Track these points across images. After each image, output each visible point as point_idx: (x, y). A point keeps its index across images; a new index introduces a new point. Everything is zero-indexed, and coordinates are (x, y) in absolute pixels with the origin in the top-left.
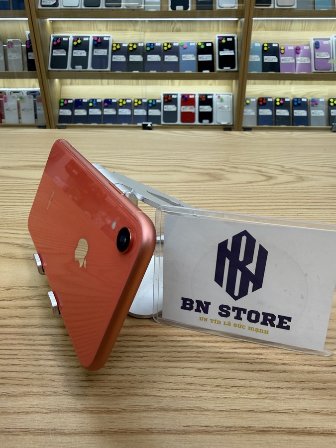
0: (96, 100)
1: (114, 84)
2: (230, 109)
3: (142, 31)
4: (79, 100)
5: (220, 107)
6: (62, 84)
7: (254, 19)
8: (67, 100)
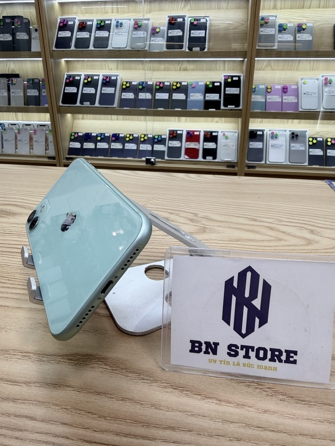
0: (104, 134)
1: (123, 120)
2: (234, 146)
3: (150, 70)
4: (89, 134)
5: (224, 144)
6: (74, 119)
7: (256, 59)
8: (78, 133)
